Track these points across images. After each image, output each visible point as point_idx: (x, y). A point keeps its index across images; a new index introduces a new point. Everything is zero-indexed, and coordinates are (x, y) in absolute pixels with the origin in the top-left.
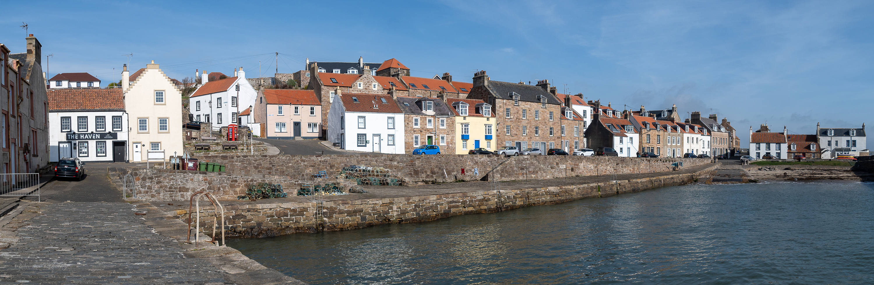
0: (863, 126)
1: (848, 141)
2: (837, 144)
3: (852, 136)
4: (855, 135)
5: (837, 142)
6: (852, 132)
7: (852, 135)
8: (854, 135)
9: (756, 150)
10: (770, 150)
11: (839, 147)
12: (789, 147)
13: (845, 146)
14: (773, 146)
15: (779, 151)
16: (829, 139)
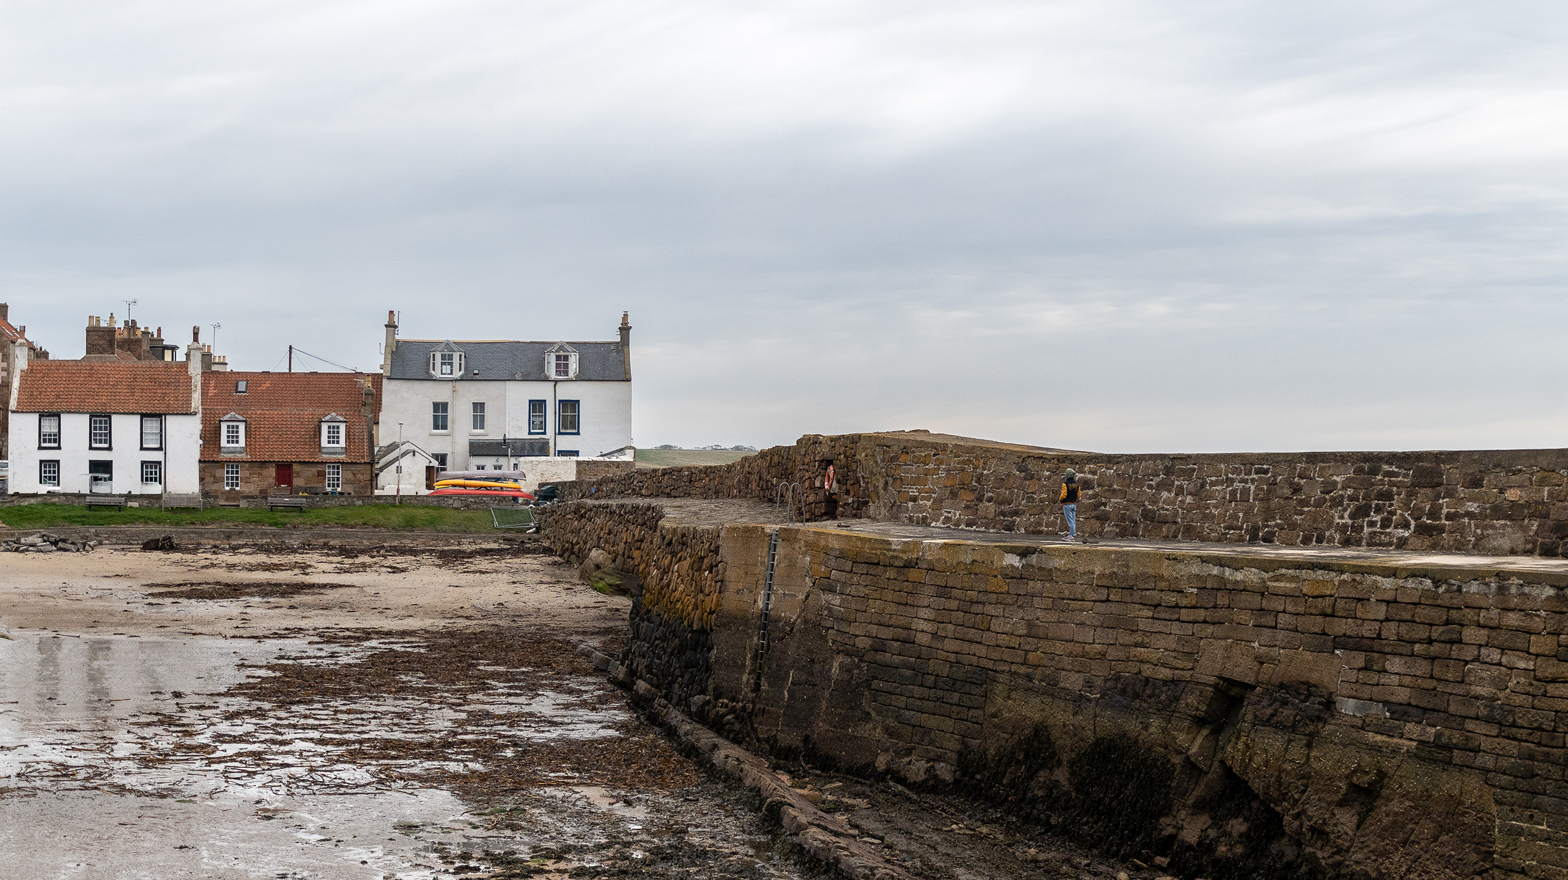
0: (625, 330)
1: (537, 406)
2: (479, 421)
3: (556, 382)
4: (571, 375)
5: (479, 407)
6: (558, 358)
7: (558, 373)
8: (566, 374)
9: (40, 448)
10: (110, 449)
11: (492, 433)
12: (210, 437)
13: (520, 428)
14: (125, 428)
15: (157, 456)
16: (442, 393)
